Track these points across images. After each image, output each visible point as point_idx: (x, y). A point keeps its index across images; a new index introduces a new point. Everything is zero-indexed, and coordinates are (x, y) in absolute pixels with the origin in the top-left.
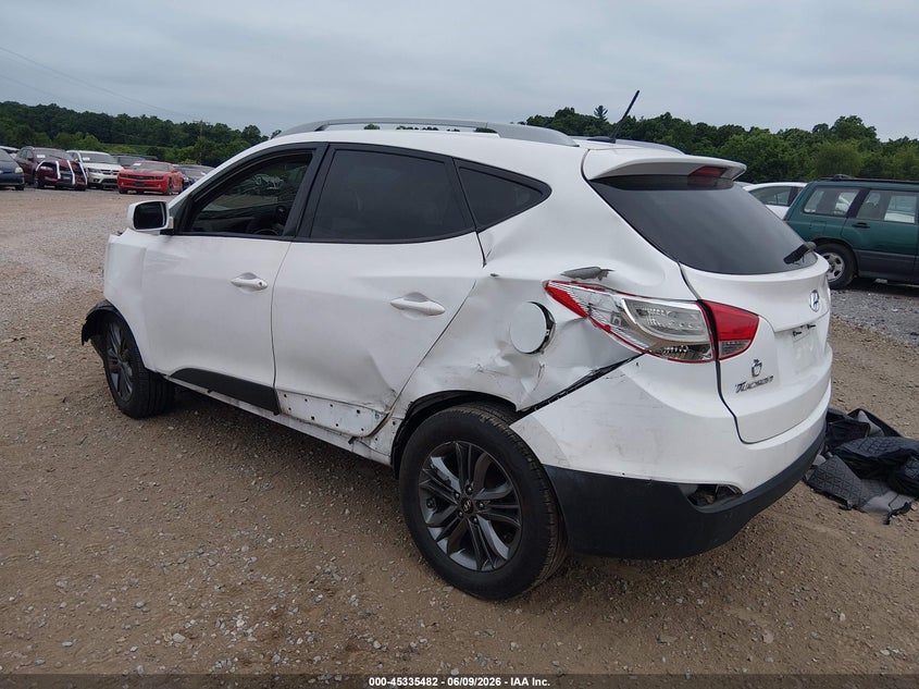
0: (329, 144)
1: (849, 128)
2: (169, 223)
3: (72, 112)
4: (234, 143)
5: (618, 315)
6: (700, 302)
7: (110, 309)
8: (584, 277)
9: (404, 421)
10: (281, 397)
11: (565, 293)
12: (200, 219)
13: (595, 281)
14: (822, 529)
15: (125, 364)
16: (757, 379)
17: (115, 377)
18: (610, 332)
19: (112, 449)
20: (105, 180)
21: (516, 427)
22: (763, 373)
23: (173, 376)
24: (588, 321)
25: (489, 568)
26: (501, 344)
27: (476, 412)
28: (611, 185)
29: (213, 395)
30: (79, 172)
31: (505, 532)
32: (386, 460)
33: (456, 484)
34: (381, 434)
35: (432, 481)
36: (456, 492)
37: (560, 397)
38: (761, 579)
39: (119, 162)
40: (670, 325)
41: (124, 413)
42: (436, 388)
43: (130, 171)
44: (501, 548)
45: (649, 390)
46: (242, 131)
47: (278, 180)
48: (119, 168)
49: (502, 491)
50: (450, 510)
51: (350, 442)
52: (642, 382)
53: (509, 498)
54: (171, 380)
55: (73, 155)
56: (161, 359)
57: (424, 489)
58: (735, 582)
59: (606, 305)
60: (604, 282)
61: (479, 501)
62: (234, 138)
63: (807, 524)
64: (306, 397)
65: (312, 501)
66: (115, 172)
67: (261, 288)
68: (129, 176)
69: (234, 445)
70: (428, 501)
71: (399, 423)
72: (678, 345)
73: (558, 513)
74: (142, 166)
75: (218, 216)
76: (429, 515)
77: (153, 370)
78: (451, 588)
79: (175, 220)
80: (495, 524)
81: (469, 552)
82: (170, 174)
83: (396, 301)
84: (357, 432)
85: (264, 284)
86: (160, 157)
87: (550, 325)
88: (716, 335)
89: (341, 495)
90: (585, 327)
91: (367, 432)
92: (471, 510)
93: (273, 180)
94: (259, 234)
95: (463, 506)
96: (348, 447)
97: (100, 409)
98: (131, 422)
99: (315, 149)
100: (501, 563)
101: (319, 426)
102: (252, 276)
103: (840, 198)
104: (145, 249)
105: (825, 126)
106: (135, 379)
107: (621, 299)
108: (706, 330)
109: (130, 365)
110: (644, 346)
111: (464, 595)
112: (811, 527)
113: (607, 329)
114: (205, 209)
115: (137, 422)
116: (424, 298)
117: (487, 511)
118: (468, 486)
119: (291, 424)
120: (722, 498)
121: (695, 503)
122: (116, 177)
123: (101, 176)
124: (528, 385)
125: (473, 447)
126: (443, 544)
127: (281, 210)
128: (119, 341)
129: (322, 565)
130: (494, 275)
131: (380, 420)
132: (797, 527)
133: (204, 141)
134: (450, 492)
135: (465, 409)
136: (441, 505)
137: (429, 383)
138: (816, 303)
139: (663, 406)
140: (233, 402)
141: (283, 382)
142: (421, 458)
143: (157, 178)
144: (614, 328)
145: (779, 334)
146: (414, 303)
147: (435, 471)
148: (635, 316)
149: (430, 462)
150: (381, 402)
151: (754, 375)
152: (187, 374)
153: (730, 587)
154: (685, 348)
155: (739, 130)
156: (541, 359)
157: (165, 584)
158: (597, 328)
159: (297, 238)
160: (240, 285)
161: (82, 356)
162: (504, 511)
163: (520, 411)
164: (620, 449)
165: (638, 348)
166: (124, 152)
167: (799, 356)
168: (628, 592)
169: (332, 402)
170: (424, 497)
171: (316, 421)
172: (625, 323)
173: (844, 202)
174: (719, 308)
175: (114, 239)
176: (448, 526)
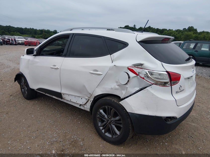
0: (73, 34)
1: (191, 29)
2: (35, 53)
3: (14, 27)
4: (51, 34)
5: (146, 75)
6: (167, 72)
7: (21, 74)
8: (137, 66)
9: (93, 101)
10: (63, 95)
11: (133, 69)
12: (43, 52)
13: (140, 67)
14: (193, 124)
15: (25, 87)
16: (181, 90)
17: (23, 90)
18: (144, 79)
19: (22, 107)
20: (22, 43)
21: (121, 103)
22: (182, 89)
23: (36, 90)
24: (138, 76)
25: (115, 137)
26: (117, 82)
27: (111, 99)
28: (143, 43)
29: (46, 94)
30: (15, 41)
31: (118, 128)
32: (89, 110)
33: (106, 116)
34: (87, 104)
35: (100, 116)
36: (106, 118)
37: (132, 95)
38: (180, 138)
39: (25, 38)
40: (159, 77)
41: (25, 98)
42: (101, 93)
43: (27, 41)
44: (118, 133)
45: (155, 93)
46: (53, 31)
47: (61, 42)
48: (25, 40)
49: (117, 118)
50: (105, 123)
51: (80, 106)
52: (152, 92)
53: (119, 120)
54: (36, 91)
55: (14, 37)
56: (34, 86)
57: (98, 118)
58: (174, 138)
59: (143, 72)
60: (142, 67)
61: (112, 121)
62: (51, 33)
63: (190, 123)
64: (69, 95)
65: (71, 120)
66: (24, 41)
67: (57, 69)
68: (27, 42)
69: (52, 106)
70: (99, 120)
71: (92, 101)
72: (161, 82)
73: (132, 123)
74: (30, 39)
75: (47, 51)
76: (100, 124)
77: (32, 88)
78: (105, 142)
79: (36, 52)
80: (116, 126)
81: (110, 133)
82: (37, 41)
83: (91, 72)
84: (81, 103)
85: (58, 68)
86: (34, 37)
87: (129, 77)
88: (171, 80)
89: (77, 118)
90: (138, 78)
91: (84, 103)
92: (110, 123)
93: (60, 42)
94: (57, 55)
95: (108, 122)
96: (79, 107)
97: (19, 98)
98: (27, 101)
99: (70, 35)
100: (118, 136)
101: (72, 102)
102: (55, 66)
103: (191, 45)
104: (29, 60)
105: (185, 29)
106: (27, 90)
107: (147, 71)
108: (168, 78)
109: (26, 87)
110: (153, 83)
111: (109, 144)
112: (191, 124)
113: (143, 78)
114: (44, 50)
115: (28, 101)
116: (97, 71)
117: (114, 123)
118: (109, 117)
119: (65, 101)
120: (173, 120)
121: (166, 121)
122: (24, 42)
123: (21, 42)
124: (124, 92)
125: (110, 107)
126: (103, 131)
127: (62, 50)
128: (24, 81)
129: (73, 136)
130: (115, 65)
131: (87, 100)
132: (188, 124)
133: (44, 34)
134: (105, 118)
135: (108, 98)
136: (102, 121)
137: (99, 92)
138: (193, 71)
139: (158, 97)
140: (51, 96)
141: (63, 91)
142: (97, 110)
143: (33, 42)
144: (145, 78)
145: (185, 79)
146: (95, 72)
147: (101, 113)
148: (150, 75)
149: (100, 111)
150: (87, 96)
151: (180, 89)
152: (40, 89)
153: (173, 140)
154: (163, 83)
155: (166, 30)
156: (127, 86)
157: (35, 142)
158: (141, 78)
159: (66, 57)
160: (52, 68)
161: (15, 84)
162: (118, 123)
163: (122, 99)
164: (147, 108)
165: (151, 83)
166: (26, 36)
167: (189, 84)
168: (149, 142)
169: (75, 96)
170: (98, 120)
171: (71, 101)
172: (148, 77)
173: (192, 46)
174: (172, 73)
175: (22, 57)
176: (104, 127)
